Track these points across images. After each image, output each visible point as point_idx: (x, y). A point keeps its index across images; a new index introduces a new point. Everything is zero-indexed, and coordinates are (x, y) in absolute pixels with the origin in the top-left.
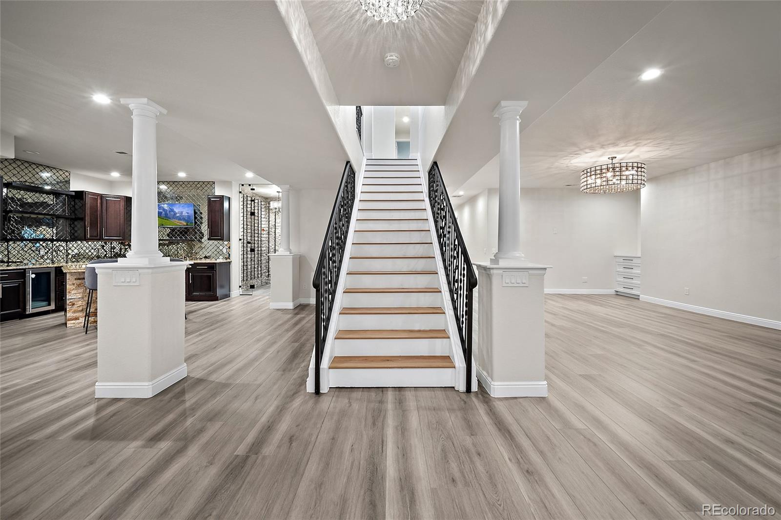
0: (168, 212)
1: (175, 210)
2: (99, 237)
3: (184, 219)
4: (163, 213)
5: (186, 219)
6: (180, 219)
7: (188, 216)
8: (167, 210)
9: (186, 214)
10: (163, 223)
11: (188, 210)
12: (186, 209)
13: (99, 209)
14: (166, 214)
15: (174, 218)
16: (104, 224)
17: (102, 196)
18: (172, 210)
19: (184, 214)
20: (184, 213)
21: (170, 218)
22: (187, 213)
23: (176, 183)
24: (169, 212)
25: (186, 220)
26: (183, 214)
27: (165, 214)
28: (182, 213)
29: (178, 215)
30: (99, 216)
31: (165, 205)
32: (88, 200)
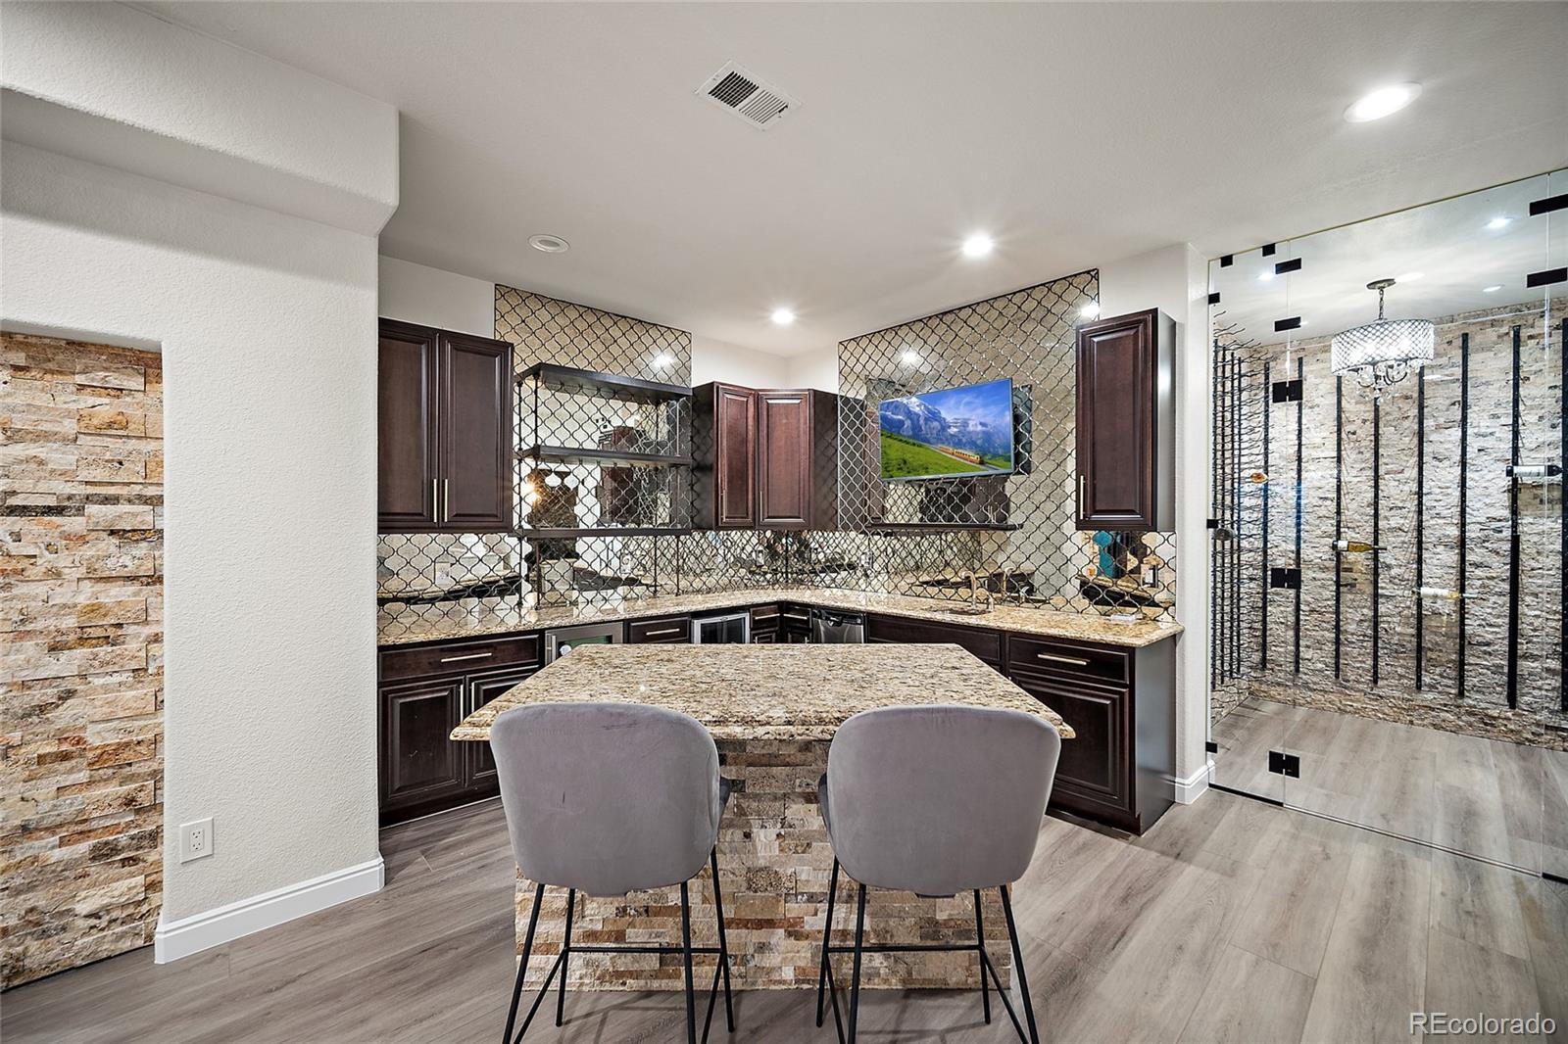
0: (922, 422)
1: (944, 414)
2: (750, 519)
3: (972, 444)
4: (908, 423)
5: (979, 442)
6: (959, 444)
7: (984, 432)
8: (919, 416)
9: (980, 428)
10: (907, 456)
11: (985, 416)
12: (980, 411)
13: (750, 433)
14: (916, 427)
15: (939, 440)
16: (763, 479)
17: (757, 396)
18: (934, 416)
19: (974, 426)
20: (971, 423)
21: (929, 442)
22: (981, 424)
23: (948, 318)
24: (927, 420)
25: (977, 446)
26: (971, 428)
27: (913, 429)
28: (965, 423)
29: (953, 430)
30: (750, 456)
31: (914, 399)
32: (726, 411)
